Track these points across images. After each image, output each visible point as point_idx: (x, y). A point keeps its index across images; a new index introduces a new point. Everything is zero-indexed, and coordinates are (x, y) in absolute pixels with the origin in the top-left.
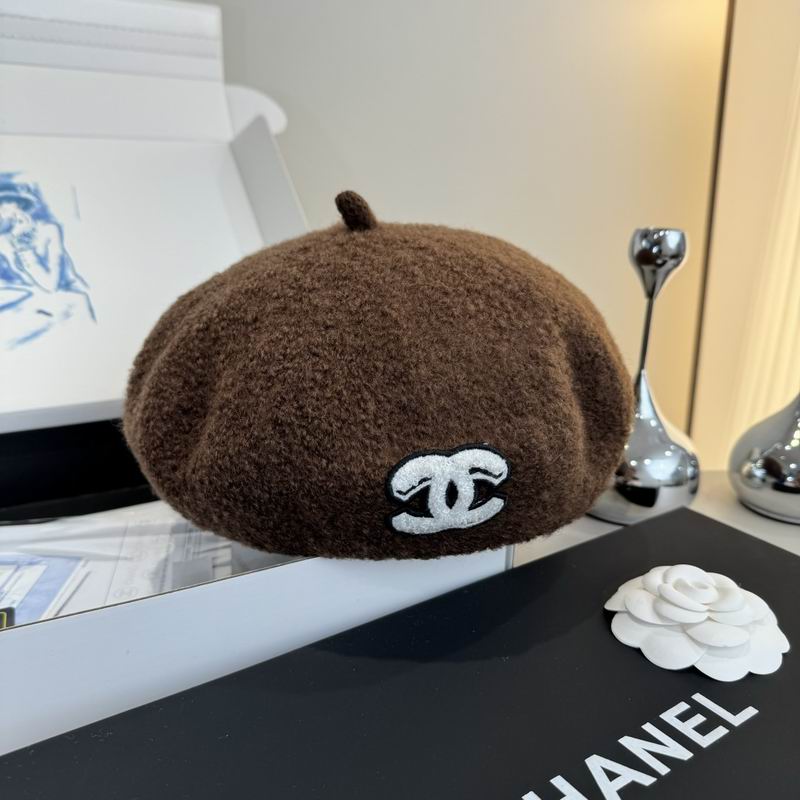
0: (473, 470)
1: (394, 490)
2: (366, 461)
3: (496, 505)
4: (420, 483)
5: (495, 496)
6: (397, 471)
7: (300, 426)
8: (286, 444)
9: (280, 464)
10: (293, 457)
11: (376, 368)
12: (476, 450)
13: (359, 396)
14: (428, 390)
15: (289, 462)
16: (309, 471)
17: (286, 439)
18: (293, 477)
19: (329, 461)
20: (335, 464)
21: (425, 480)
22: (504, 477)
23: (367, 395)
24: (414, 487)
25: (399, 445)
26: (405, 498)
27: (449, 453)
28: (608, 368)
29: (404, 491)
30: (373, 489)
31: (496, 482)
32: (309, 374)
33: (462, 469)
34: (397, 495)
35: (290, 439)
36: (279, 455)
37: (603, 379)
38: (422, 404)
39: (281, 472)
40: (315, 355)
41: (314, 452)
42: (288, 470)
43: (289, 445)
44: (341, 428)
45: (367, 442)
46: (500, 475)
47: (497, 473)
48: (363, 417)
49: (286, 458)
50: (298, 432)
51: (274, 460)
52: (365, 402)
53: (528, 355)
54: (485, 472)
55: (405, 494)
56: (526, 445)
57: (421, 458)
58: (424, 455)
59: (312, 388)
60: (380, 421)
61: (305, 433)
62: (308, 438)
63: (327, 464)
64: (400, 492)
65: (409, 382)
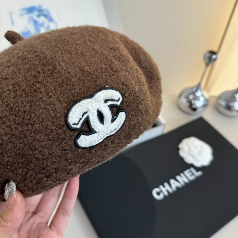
0: (106, 101)
1: (71, 124)
2: (51, 117)
3: (122, 116)
4: (83, 115)
5: (120, 112)
6: (69, 114)
7: (10, 115)
8: (7, 127)
9: (9, 139)
10: (14, 132)
11: (39, 72)
12: (104, 91)
13: (35, 87)
14: (69, 73)
15: (13, 135)
16: (24, 134)
17: (6, 124)
18: (18, 142)
19: (32, 125)
20: (36, 125)
21: (85, 113)
22: (121, 100)
23: (38, 85)
24: (80, 119)
25: (66, 103)
26: (79, 126)
27: (91, 96)
28: (142, 53)
29: (76, 122)
30: (60, 128)
31: (118, 103)
32: (5, 88)
33: (101, 101)
34: (74, 126)
35: (8, 123)
36: (6, 134)
37: (142, 57)
38: (69, 80)
39: (11, 142)
40: (6, 79)
41: (22, 124)
42: (15, 140)
43: (9, 127)
44: (31, 106)
45: (48, 107)
46: (119, 99)
47: (117, 99)
48: (40, 95)
49: (11, 134)
50: (11, 118)
51: (5, 138)
52: (39, 89)
53: (108, 48)
54: (112, 100)
55: (78, 124)
56: (124, 83)
57: (78, 104)
58: (79, 102)
59: (9, 94)
60: (51, 94)
61: (14, 117)
62: (17, 119)
63: (32, 127)
64: (74, 124)
65: (58, 72)
